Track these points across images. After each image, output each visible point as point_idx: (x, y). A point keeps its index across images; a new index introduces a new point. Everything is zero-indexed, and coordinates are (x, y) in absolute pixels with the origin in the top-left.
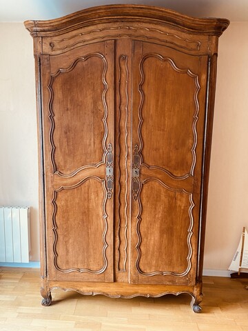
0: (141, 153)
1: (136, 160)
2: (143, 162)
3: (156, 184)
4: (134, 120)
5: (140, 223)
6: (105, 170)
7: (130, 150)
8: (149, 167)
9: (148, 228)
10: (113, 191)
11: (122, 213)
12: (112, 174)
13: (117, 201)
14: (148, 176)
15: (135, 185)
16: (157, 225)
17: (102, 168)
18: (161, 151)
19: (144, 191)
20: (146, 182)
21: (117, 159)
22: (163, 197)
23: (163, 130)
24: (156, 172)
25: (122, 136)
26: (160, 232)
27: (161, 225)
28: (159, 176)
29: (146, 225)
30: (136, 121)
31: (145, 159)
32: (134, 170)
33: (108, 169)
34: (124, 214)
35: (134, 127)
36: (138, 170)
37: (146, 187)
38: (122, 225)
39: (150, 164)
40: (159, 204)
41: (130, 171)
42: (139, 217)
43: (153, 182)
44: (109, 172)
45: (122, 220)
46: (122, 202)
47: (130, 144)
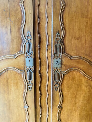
0: (62, 42)
1: (57, 49)
2: (65, 52)
3: (77, 75)
4: (55, 4)
5: (60, 112)
6: (24, 61)
7: (51, 39)
8: (70, 57)
9: (68, 116)
10: (33, 82)
11: (43, 103)
12: (32, 65)
13: (38, 91)
14: (70, 67)
15: (56, 76)
16: (77, 113)
17: (21, 59)
18: (83, 40)
19: (65, 81)
20: (67, 73)
21: (37, 48)
22: (84, 87)
23: (87, 17)
24: (78, 62)
25: (41, 24)
26: (80, 119)
27: (81, 112)
28: (81, 66)
29: (66, 113)
30: (58, 5)
31: (67, 49)
32: (55, 60)
33: (27, 60)
34: (45, 104)
35: (55, 13)
36: (59, 61)
37: (67, 77)
38: (44, 114)
39: (72, 54)
40: (79, 93)
41: (51, 61)
42: (60, 107)
43: (74, 73)
45: (44, 109)
46: (43, 93)
47: (51, 32)
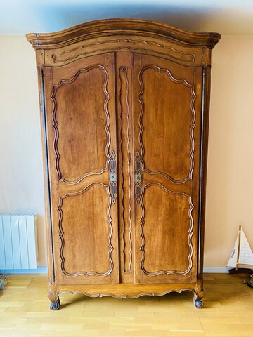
0: (142, 159)
1: (137, 166)
2: (145, 167)
3: (157, 189)
4: (135, 128)
5: (143, 226)
6: (109, 176)
7: (132, 157)
8: (150, 172)
9: (151, 230)
10: (117, 196)
11: (126, 217)
12: (115, 180)
13: (121, 205)
14: (150, 181)
15: (138, 190)
16: (160, 227)
17: (106, 175)
18: (161, 157)
19: (146, 195)
20: (148, 187)
21: (120, 165)
22: (164, 200)
23: (163, 137)
24: (158, 177)
25: (124, 144)
26: (163, 234)
27: (163, 226)
28: (160, 181)
29: (149, 228)
30: (137, 129)
31: (147, 164)
32: (137, 176)
33: (111, 175)
34: (128, 218)
35: (135, 134)
36: (140, 176)
37: (147, 191)
38: (127, 229)
39: (151, 170)
40: (160, 207)
41: (133, 176)
42: (143, 220)
43: (155, 187)
44: (113, 178)
45: (126, 223)
46: (126, 207)
47: (132, 151)
